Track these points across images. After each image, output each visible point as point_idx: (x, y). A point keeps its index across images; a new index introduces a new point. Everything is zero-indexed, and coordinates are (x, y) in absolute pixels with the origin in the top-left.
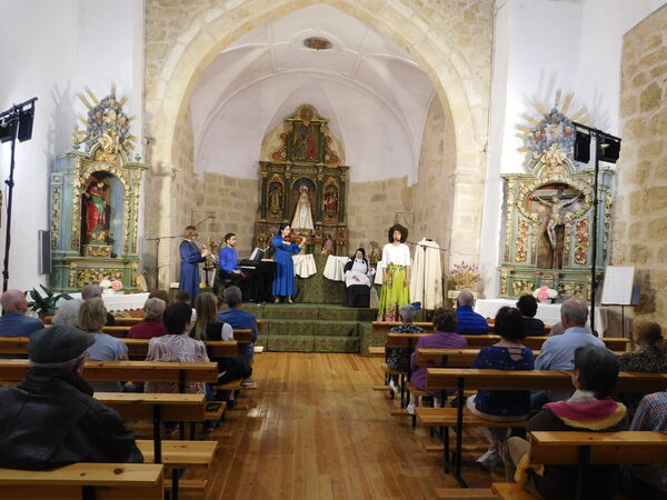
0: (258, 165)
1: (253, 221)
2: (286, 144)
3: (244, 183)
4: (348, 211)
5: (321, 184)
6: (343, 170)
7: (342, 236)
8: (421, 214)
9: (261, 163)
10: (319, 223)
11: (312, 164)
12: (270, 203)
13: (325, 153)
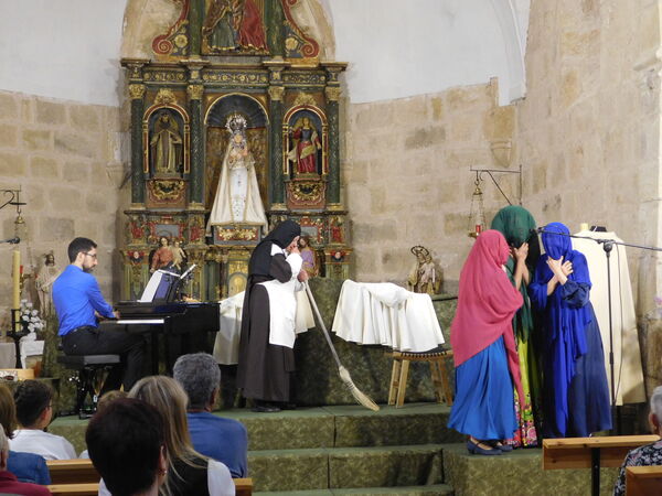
0: (117, 70)
1: (112, 208)
2: (186, 14)
3: (85, 116)
4: (349, 174)
5: (277, 109)
6: (330, 73)
7: (336, 236)
8: (541, 171)
9: (124, 63)
10: (278, 207)
11: (253, 62)
12: (152, 164)
13: (284, 33)
